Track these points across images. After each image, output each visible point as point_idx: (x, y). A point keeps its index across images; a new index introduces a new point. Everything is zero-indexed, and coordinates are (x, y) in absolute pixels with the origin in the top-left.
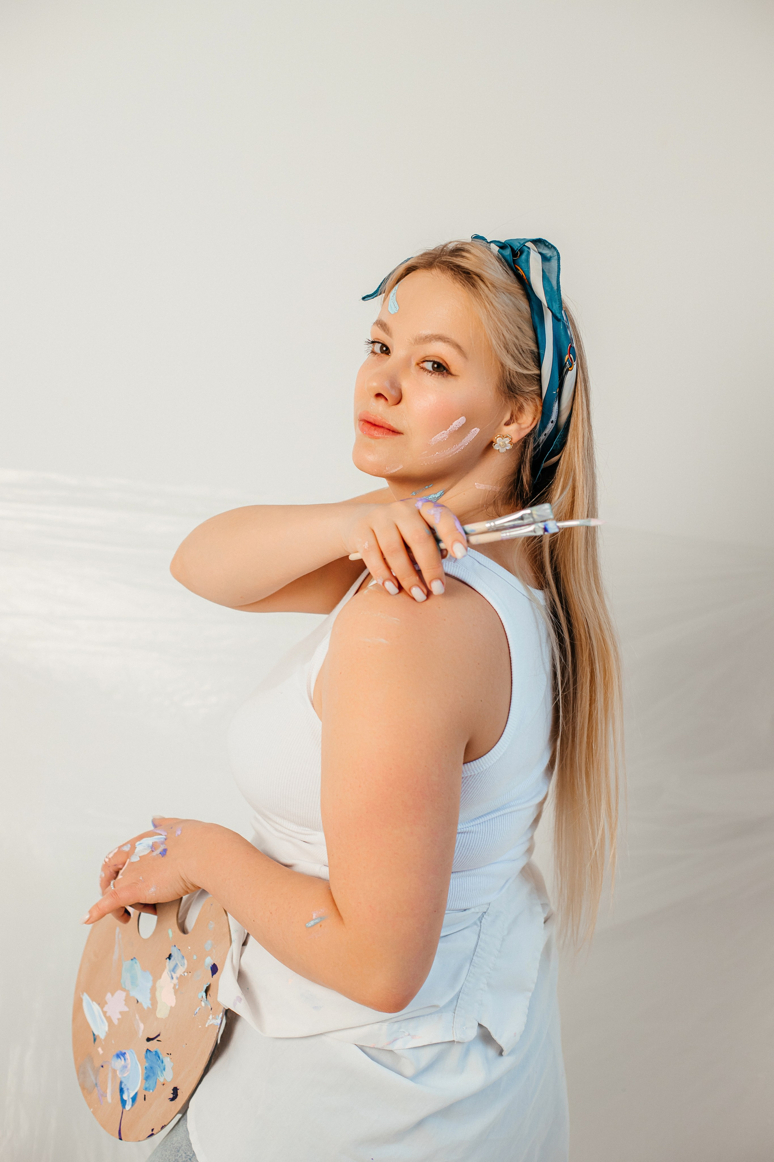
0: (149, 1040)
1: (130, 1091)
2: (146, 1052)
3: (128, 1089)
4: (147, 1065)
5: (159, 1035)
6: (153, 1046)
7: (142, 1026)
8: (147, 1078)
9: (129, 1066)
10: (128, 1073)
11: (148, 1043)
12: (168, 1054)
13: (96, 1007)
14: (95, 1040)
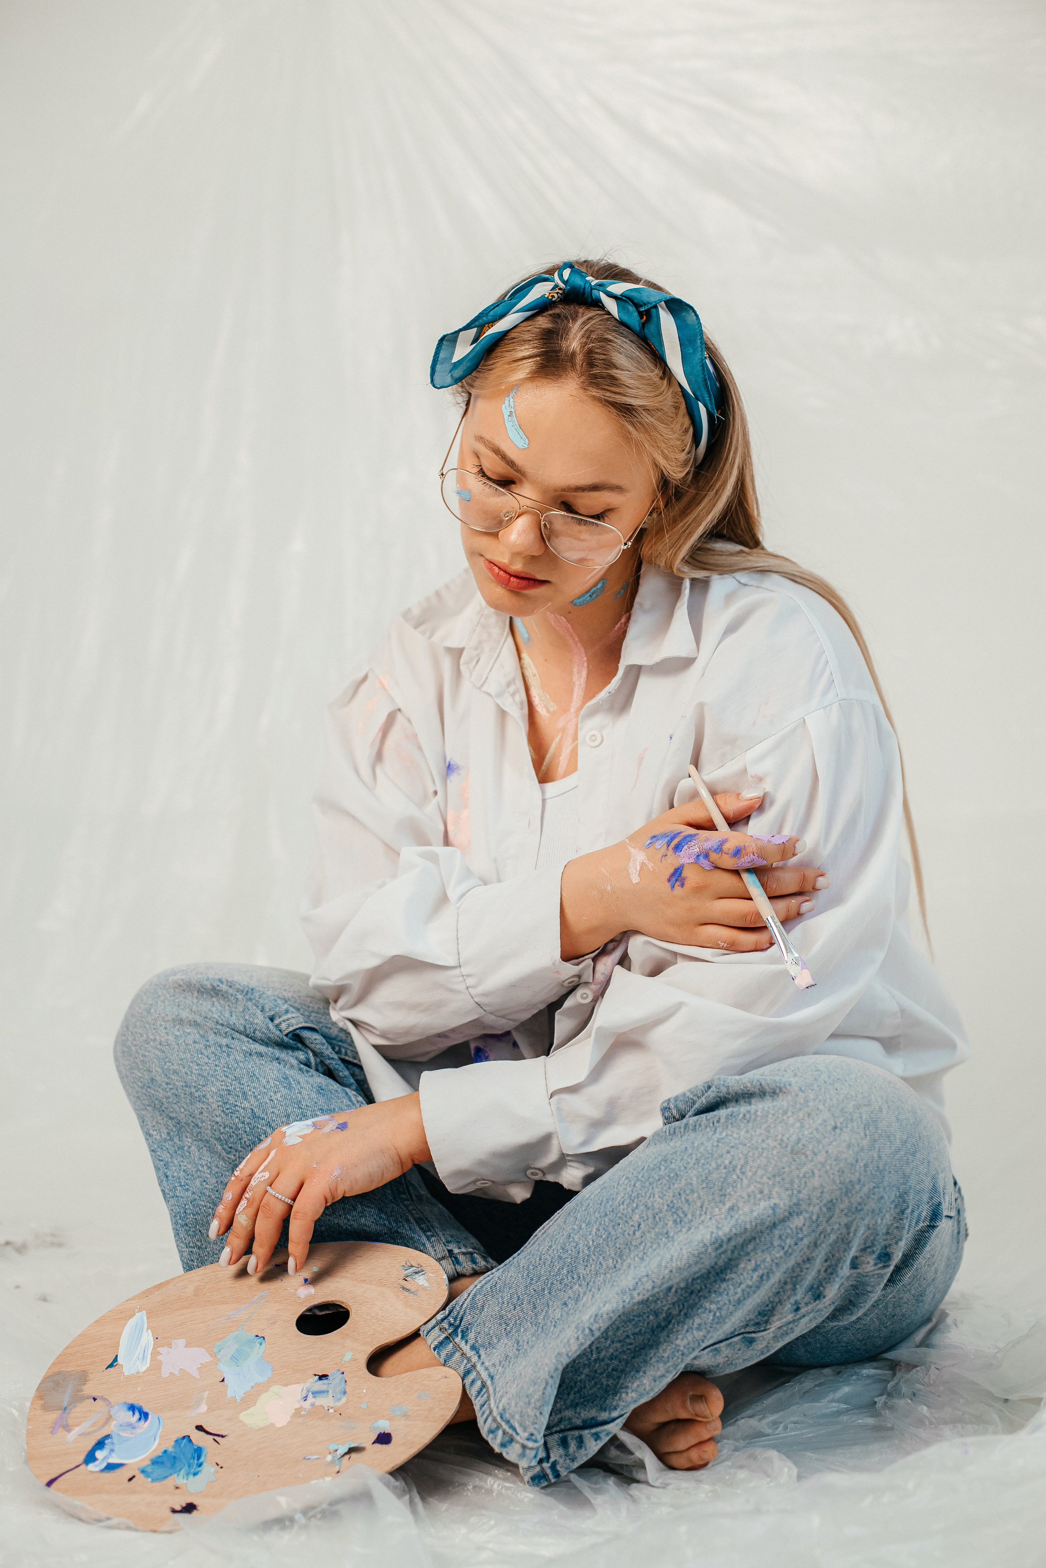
0: (200, 1428)
1: (113, 1455)
2: (184, 1437)
3: (112, 1450)
4: (170, 1449)
5: (223, 1436)
6: (199, 1438)
7: (204, 1408)
8: (156, 1462)
9: (138, 1431)
10: (130, 1436)
11: (197, 1431)
12: (218, 1464)
13: (147, 1338)
14: (111, 1366)
